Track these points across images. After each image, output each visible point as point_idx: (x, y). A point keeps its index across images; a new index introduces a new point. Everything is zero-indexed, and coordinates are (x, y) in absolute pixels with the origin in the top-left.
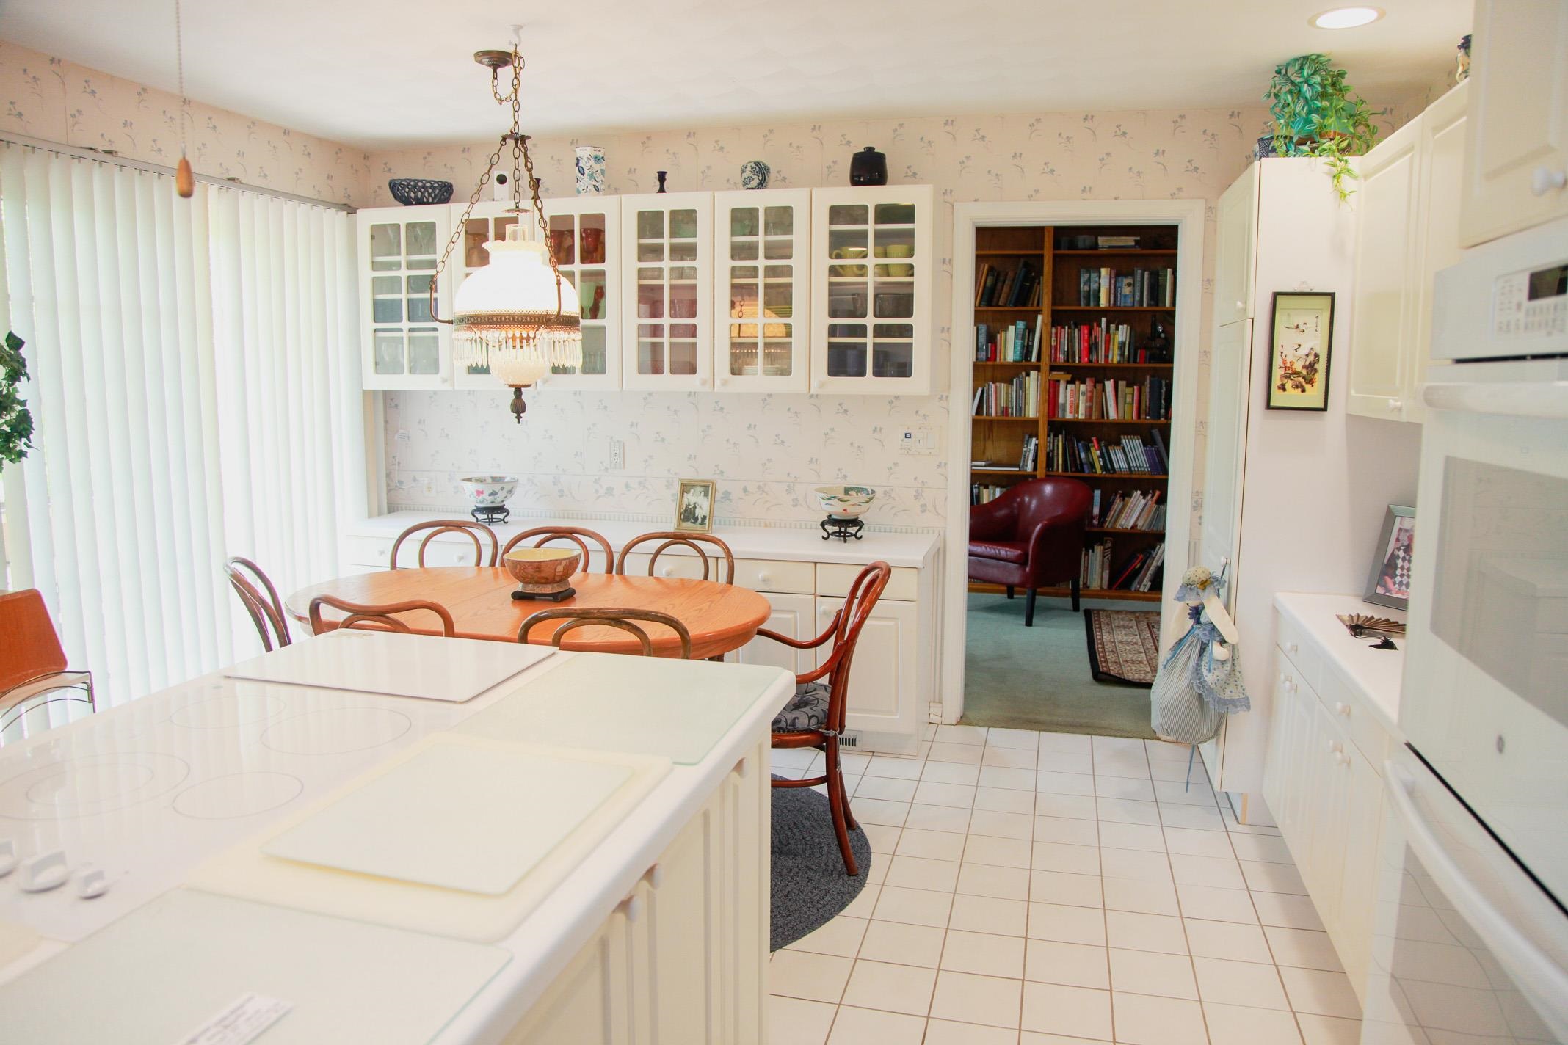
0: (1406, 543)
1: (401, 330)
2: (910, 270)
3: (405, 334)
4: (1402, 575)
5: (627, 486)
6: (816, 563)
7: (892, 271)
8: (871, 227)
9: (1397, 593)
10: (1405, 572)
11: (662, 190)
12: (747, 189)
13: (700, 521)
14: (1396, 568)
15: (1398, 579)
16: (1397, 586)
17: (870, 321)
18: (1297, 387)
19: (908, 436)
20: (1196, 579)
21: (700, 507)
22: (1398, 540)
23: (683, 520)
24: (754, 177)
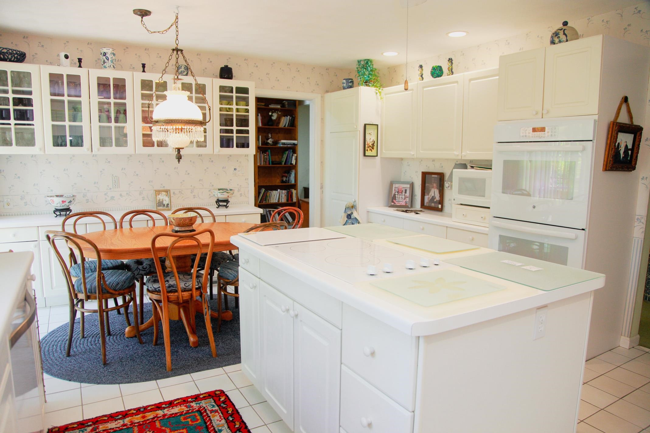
0: (397, 190)
1: (10, 124)
2: (247, 111)
3: (13, 127)
4: (398, 199)
5: (121, 195)
6: (226, 216)
7: (240, 110)
8: (234, 95)
9: (397, 204)
10: (399, 198)
11: (144, 71)
12: (182, 75)
13: (166, 206)
14: (396, 197)
15: (397, 200)
16: (397, 202)
17: (235, 128)
18: (370, 150)
19: (235, 169)
20: (350, 206)
21: (165, 200)
22: (395, 190)
23: (158, 206)
24: (185, 71)
